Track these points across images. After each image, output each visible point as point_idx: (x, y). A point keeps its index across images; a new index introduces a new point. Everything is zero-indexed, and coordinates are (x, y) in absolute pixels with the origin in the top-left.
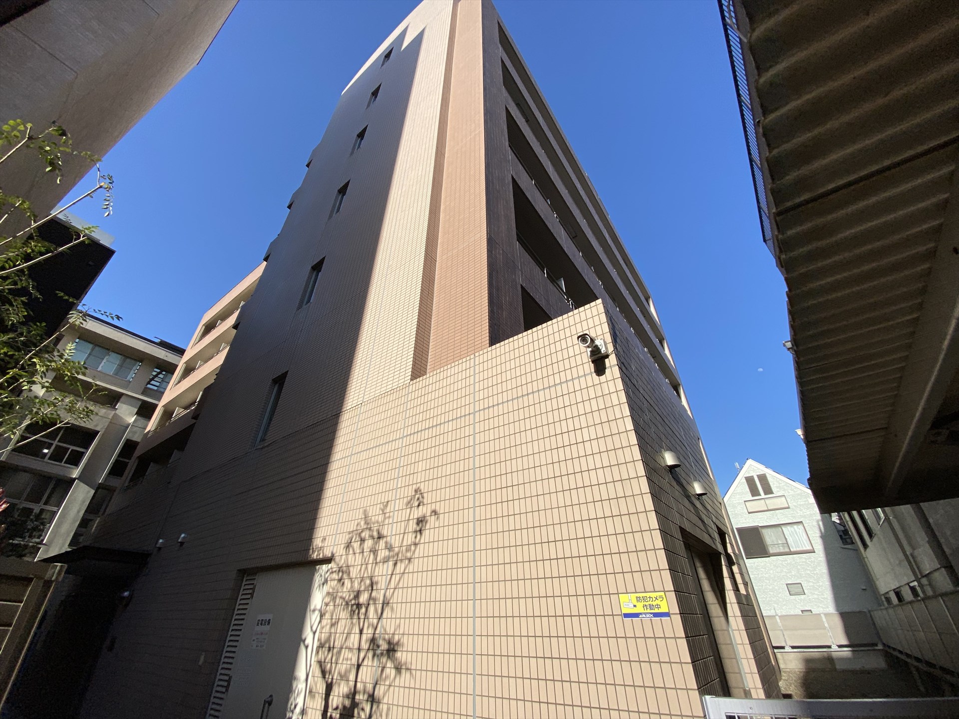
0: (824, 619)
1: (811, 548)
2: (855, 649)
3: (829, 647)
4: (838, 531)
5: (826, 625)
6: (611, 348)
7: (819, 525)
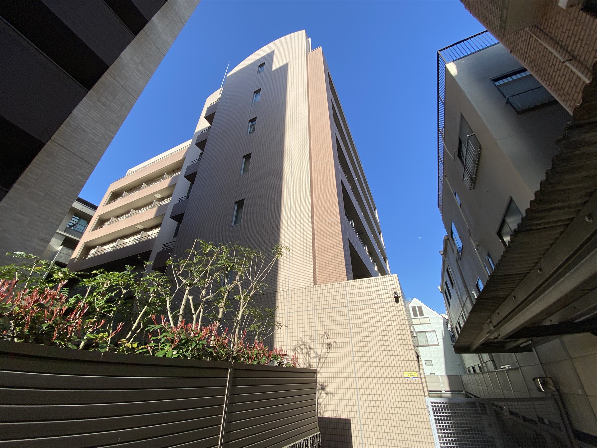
0: (440, 378)
1: (437, 344)
2: (453, 393)
3: (441, 391)
4: (450, 335)
5: (441, 381)
6: (401, 295)
7: (442, 333)
